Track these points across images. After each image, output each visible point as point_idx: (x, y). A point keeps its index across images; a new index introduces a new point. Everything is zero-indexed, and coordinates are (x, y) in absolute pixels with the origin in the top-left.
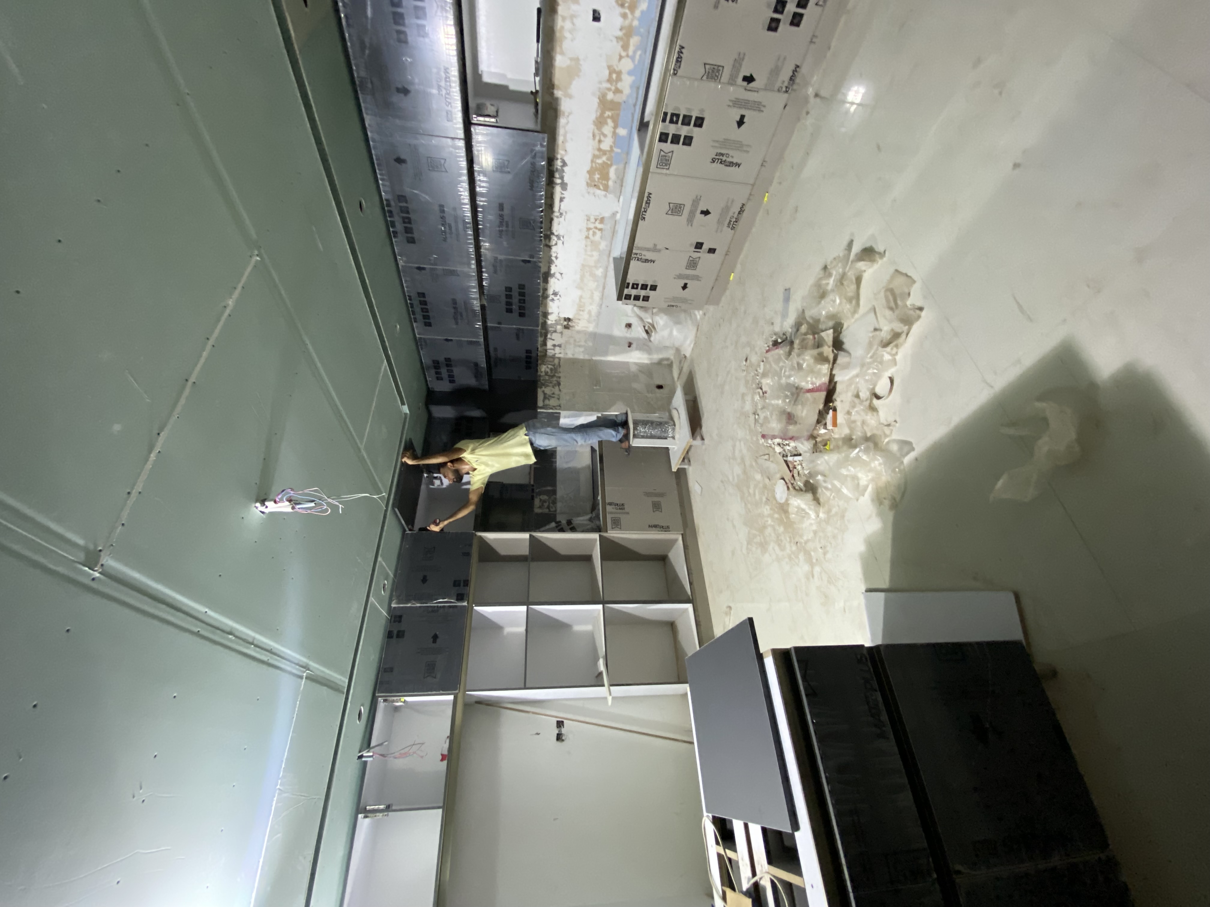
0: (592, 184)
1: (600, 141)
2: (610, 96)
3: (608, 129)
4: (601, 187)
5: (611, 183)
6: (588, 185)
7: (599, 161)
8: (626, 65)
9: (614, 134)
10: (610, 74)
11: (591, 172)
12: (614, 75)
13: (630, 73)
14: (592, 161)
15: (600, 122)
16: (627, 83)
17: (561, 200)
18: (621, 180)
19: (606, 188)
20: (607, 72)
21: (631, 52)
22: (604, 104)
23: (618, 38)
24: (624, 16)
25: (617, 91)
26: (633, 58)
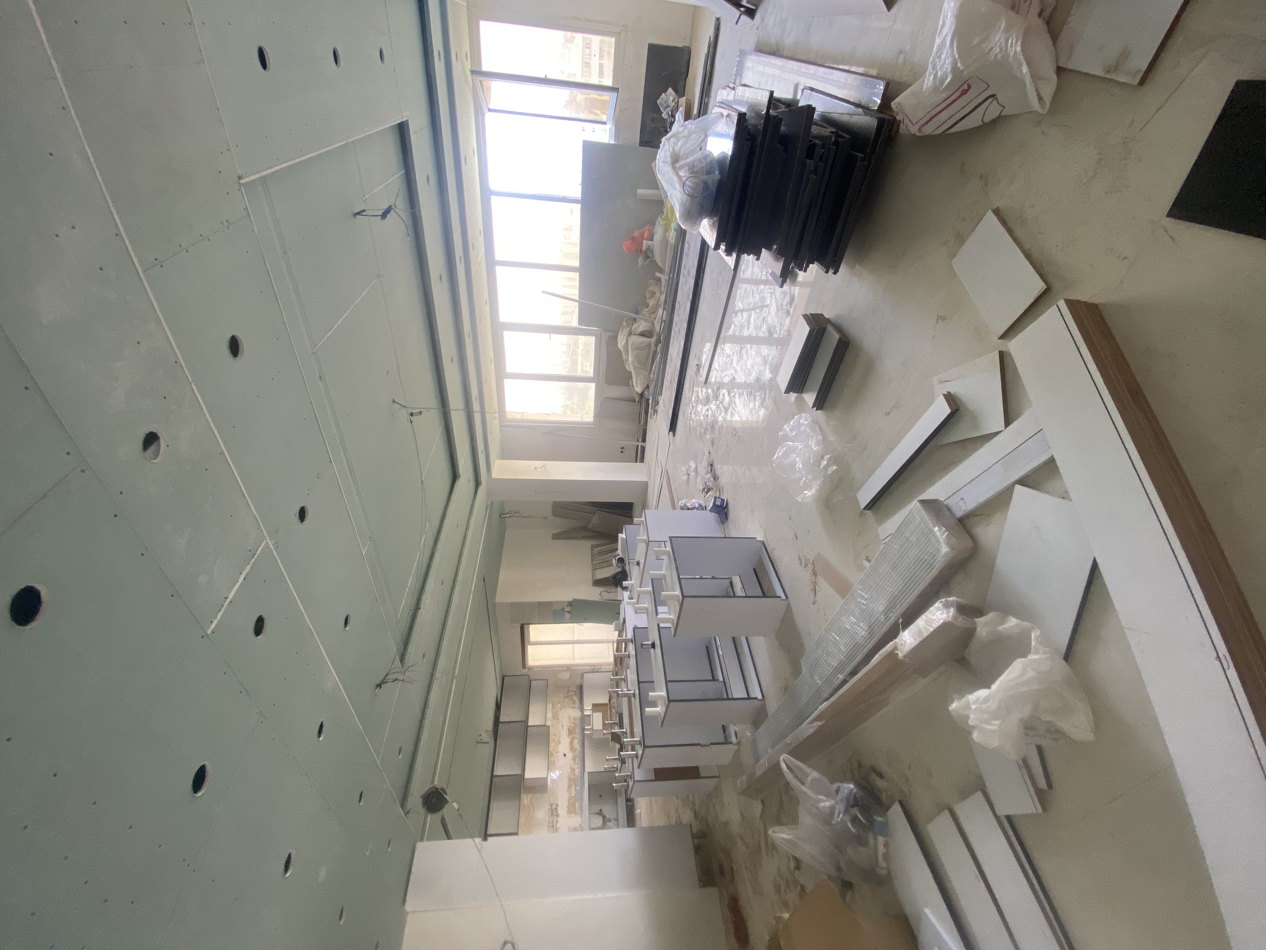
0: (569, 812)
1: (571, 793)
2: (572, 777)
3: (573, 789)
4: (573, 812)
5: (577, 810)
6: (568, 813)
7: (571, 801)
8: (576, 766)
9: (575, 789)
10: (571, 770)
11: (568, 807)
12: (573, 770)
13: (577, 768)
14: (568, 802)
15: (569, 787)
16: (577, 772)
17: (557, 822)
18: (581, 808)
19: (575, 813)
20: (570, 770)
21: (577, 761)
22: (570, 779)
23: (572, 760)
24: (573, 753)
25: (574, 775)
26: (578, 764)
